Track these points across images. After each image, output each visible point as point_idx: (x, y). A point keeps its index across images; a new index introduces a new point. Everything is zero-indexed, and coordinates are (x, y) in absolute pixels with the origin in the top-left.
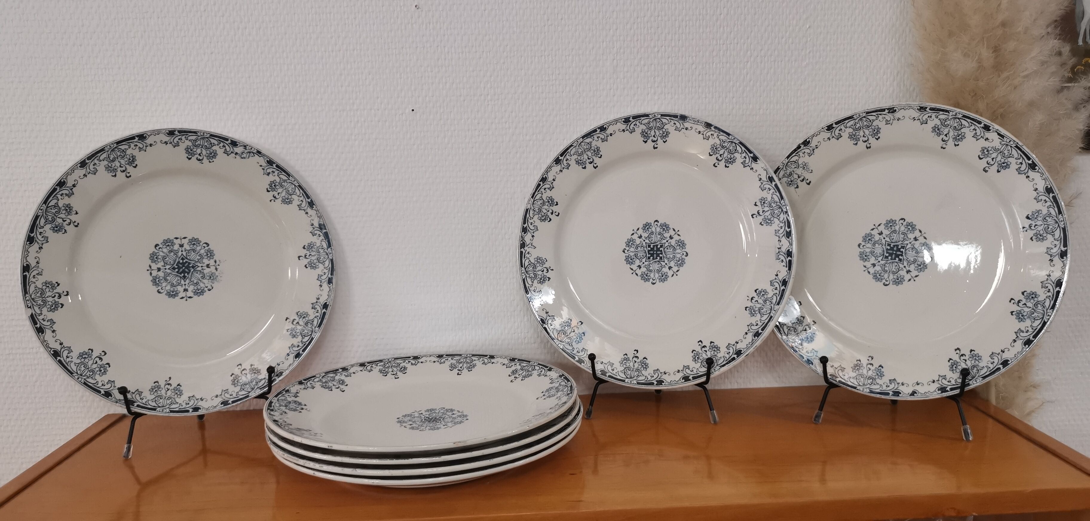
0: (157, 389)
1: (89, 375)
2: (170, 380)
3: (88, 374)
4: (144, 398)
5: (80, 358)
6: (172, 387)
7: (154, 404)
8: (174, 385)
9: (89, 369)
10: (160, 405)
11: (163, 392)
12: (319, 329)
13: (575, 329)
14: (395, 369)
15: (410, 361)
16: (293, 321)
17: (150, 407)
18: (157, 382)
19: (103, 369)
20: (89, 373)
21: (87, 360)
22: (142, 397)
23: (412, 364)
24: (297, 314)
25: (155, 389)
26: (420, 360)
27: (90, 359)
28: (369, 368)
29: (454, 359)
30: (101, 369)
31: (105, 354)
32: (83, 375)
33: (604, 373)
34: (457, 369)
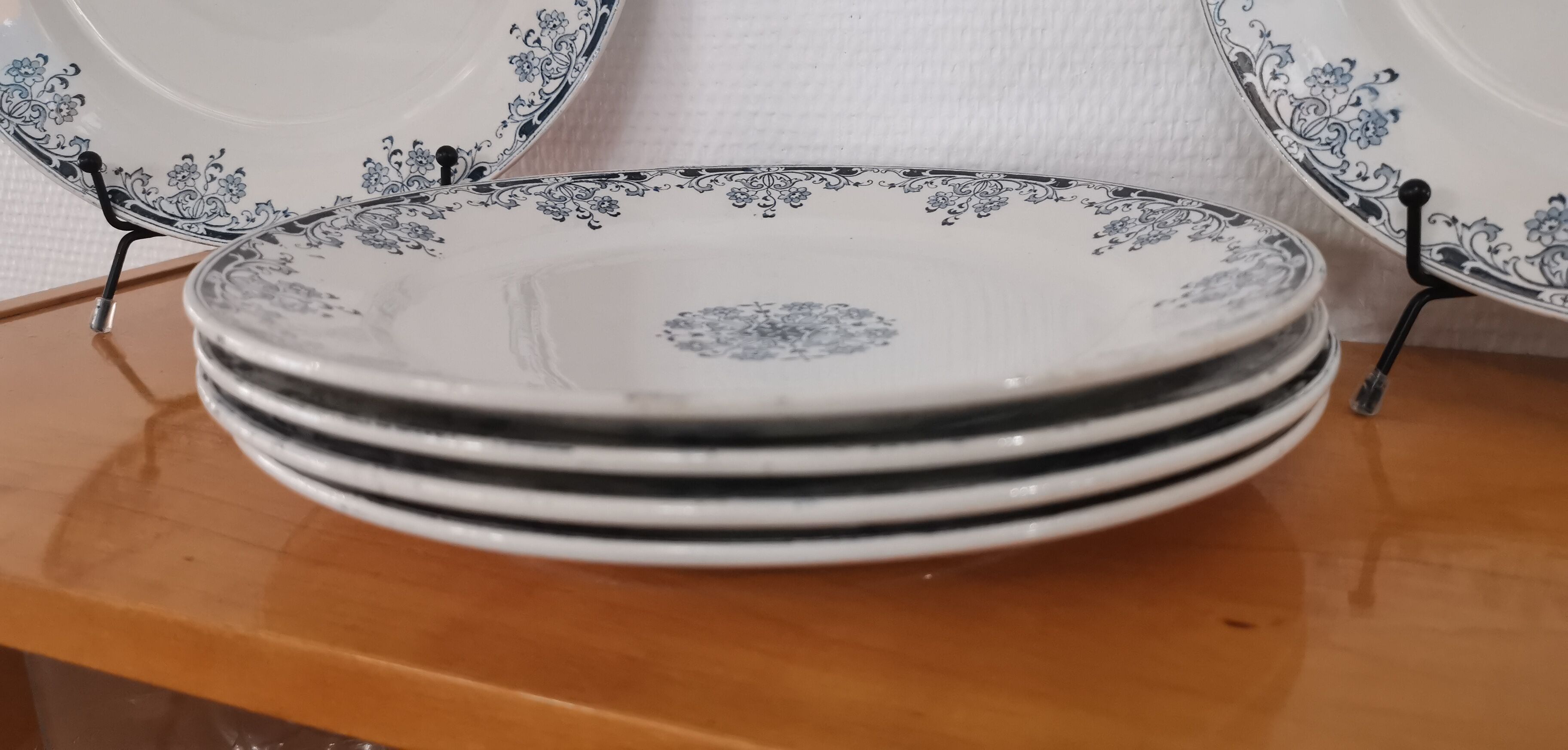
0: (186, 174)
1: (31, 116)
2: (221, 155)
3: (27, 114)
4: (153, 191)
5: (15, 73)
6: (223, 175)
7: (172, 209)
8: (229, 169)
9: (33, 103)
10: (186, 214)
11: (200, 183)
12: (586, 60)
13: (1364, 95)
14: (775, 194)
15: (825, 176)
16: (528, 35)
17: (161, 214)
18: (191, 157)
19: (67, 106)
20: (30, 112)
21: (29, 81)
22: (147, 188)
23: (828, 186)
24: (539, 18)
25: (183, 174)
26: (853, 179)
27: (38, 79)
28: (704, 183)
29: (949, 183)
30: (63, 107)
31: (78, 71)
32: (15, 115)
33: (1454, 258)
34: (949, 208)
